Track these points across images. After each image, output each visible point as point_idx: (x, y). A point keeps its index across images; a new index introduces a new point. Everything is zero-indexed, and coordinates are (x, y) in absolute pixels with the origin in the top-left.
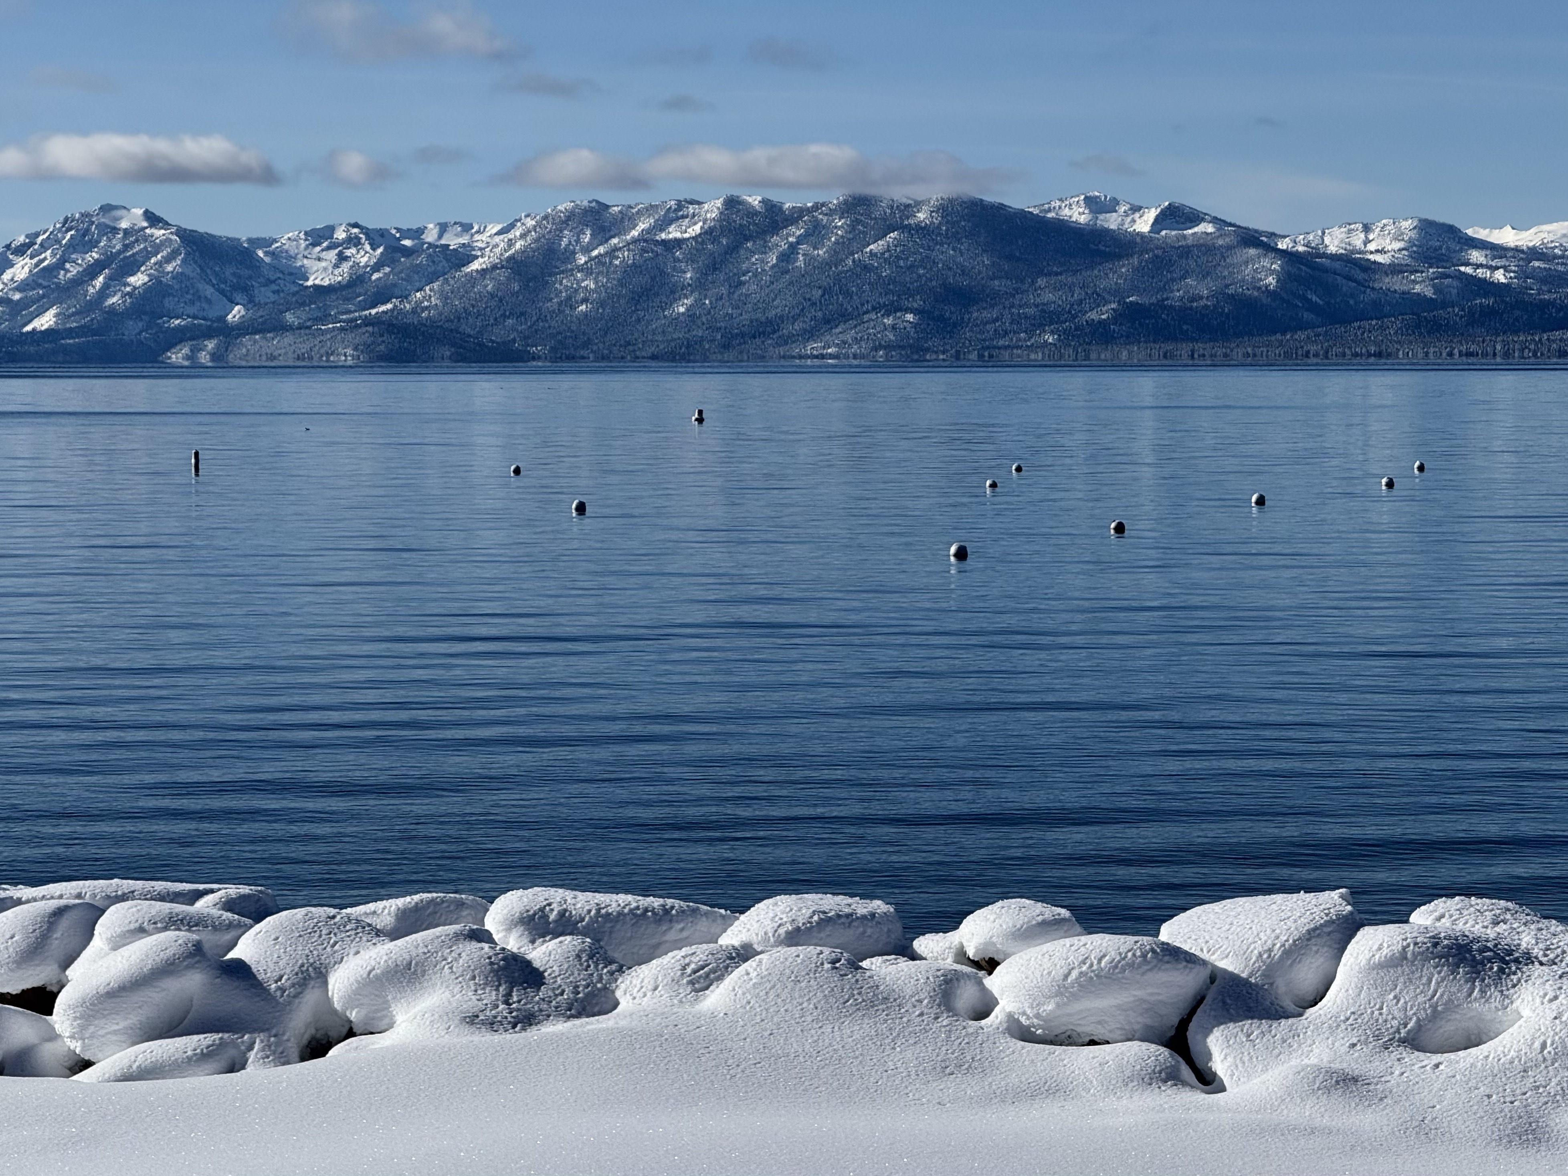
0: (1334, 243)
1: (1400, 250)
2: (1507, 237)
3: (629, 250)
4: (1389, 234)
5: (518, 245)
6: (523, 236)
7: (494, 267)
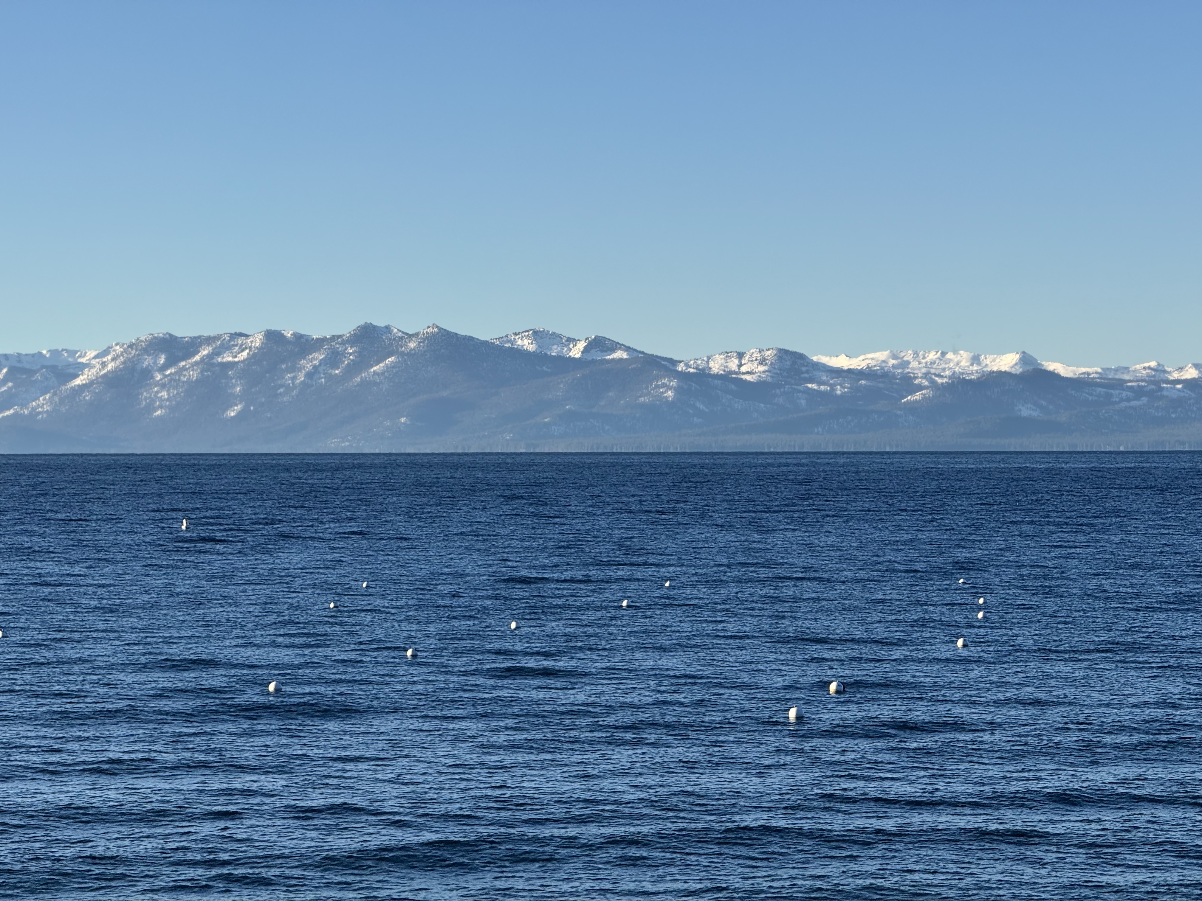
0: (716, 366)
1: (764, 372)
2: (842, 362)
3: (193, 370)
4: (756, 360)
5: (111, 366)
6: (113, 359)
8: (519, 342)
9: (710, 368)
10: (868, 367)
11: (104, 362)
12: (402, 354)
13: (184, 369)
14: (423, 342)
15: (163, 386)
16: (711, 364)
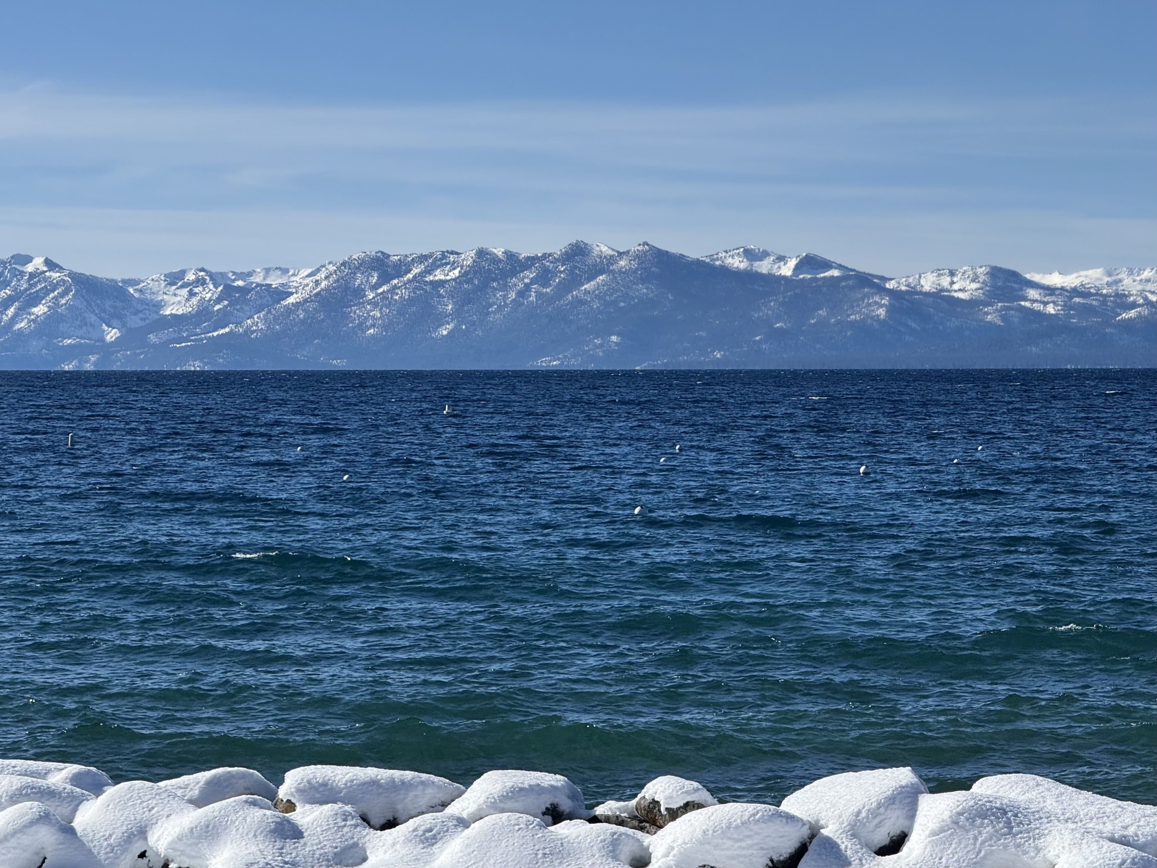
0: (928, 283)
1: (976, 289)
2: (1055, 280)
3: (405, 288)
4: (968, 277)
5: (324, 284)
6: (327, 278)
7: (306, 301)
8: (729, 261)
9: (922, 286)
10: (1082, 285)
11: (317, 281)
12: (613, 272)
13: (395, 287)
14: (634, 260)
15: (375, 304)
16: (923, 282)
